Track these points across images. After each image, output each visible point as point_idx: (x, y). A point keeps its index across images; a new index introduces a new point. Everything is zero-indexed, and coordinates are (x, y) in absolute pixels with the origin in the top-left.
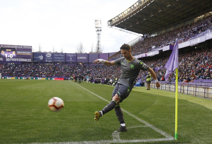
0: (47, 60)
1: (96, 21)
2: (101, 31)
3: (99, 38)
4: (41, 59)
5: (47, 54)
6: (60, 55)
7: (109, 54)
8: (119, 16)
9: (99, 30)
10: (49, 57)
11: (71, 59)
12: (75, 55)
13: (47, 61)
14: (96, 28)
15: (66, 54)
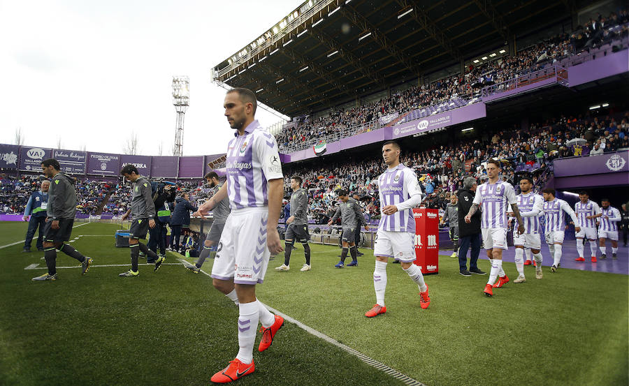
0: (31, 166)
1: (174, 81)
2: (186, 105)
3: (180, 120)
4: (10, 162)
5: (31, 151)
6: (71, 156)
7: (208, 159)
8: (254, 46)
9: (181, 104)
10: (36, 157)
11: (104, 167)
12: (117, 158)
13: (28, 168)
14: (176, 98)
15: (89, 153)
